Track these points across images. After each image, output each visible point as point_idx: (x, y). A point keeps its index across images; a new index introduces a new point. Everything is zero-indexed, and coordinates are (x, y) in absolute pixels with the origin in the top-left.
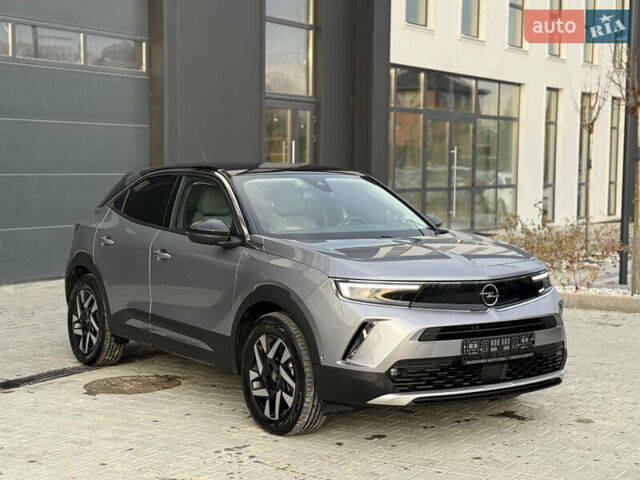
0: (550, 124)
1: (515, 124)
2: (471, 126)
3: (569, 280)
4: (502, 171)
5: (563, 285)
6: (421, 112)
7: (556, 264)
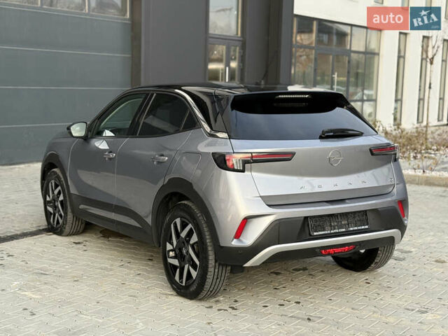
0: (401, 57)
1: (376, 57)
2: (347, 58)
3: (418, 166)
4: (366, 89)
5: (415, 169)
6: (313, 48)
7: (406, 155)
